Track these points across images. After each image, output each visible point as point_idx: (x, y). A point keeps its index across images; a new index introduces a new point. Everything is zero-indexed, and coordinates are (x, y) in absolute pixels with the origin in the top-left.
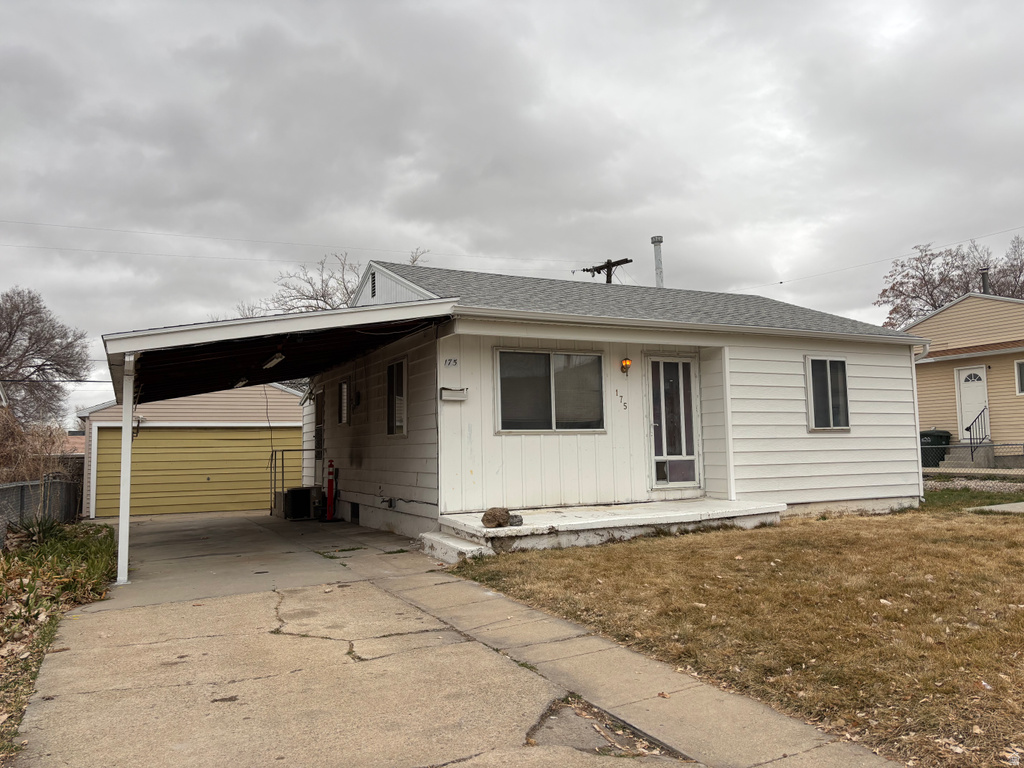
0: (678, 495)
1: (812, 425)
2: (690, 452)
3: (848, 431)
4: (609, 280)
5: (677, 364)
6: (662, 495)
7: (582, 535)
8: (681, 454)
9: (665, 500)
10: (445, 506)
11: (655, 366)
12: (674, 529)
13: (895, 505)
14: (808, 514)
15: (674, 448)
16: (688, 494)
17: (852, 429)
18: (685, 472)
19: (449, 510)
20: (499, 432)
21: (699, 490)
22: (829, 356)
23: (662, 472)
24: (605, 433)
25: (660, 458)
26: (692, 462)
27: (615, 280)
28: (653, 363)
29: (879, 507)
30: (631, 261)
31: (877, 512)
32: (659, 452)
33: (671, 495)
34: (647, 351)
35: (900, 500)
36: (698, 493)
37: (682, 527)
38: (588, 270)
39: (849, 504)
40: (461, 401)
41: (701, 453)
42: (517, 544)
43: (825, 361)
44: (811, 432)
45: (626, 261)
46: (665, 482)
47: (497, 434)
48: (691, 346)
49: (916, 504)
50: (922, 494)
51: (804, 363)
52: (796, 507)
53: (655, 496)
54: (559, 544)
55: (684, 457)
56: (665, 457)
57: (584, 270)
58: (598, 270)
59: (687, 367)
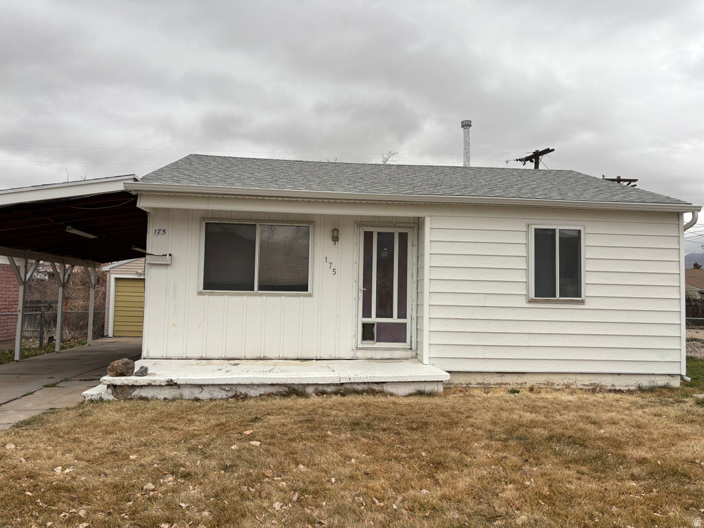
0: (387, 355)
1: (532, 295)
2: (402, 314)
3: (582, 302)
4: (537, 166)
5: (393, 234)
6: (369, 354)
7: (206, 389)
8: (392, 317)
9: (371, 359)
10: (148, 352)
11: (368, 237)
12: (310, 390)
13: (645, 382)
14: (522, 384)
15: (385, 310)
16: (397, 354)
17: (587, 300)
18: (396, 334)
19: (152, 355)
20: (200, 292)
21: (410, 352)
22: (559, 225)
23: (368, 332)
24: (311, 295)
25: (367, 320)
26: (404, 325)
27: (541, 167)
28: (366, 233)
29: (621, 383)
30: (553, 150)
31: (617, 388)
32: (367, 313)
33: (379, 355)
34: (360, 222)
35: (653, 378)
36: (409, 354)
37: (320, 388)
38: (520, 160)
39: (579, 377)
40: (167, 265)
41: (414, 316)
42: (136, 393)
43: (555, 230)
44: (531, 301)
45: (548, 151)
46: (372, 342)
47: (200, 293)
48: (409, 218)
49: (676, 383)
50: (684, 373)
51: (527, 232)
52: (507, 376)
53: (360, 354)
54: (181, 395)
55: (395, 319)
56: (374, 319)
57: (517, 160)
58: (529, 159)
59: (403, 238)
